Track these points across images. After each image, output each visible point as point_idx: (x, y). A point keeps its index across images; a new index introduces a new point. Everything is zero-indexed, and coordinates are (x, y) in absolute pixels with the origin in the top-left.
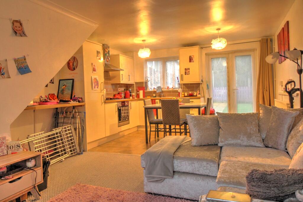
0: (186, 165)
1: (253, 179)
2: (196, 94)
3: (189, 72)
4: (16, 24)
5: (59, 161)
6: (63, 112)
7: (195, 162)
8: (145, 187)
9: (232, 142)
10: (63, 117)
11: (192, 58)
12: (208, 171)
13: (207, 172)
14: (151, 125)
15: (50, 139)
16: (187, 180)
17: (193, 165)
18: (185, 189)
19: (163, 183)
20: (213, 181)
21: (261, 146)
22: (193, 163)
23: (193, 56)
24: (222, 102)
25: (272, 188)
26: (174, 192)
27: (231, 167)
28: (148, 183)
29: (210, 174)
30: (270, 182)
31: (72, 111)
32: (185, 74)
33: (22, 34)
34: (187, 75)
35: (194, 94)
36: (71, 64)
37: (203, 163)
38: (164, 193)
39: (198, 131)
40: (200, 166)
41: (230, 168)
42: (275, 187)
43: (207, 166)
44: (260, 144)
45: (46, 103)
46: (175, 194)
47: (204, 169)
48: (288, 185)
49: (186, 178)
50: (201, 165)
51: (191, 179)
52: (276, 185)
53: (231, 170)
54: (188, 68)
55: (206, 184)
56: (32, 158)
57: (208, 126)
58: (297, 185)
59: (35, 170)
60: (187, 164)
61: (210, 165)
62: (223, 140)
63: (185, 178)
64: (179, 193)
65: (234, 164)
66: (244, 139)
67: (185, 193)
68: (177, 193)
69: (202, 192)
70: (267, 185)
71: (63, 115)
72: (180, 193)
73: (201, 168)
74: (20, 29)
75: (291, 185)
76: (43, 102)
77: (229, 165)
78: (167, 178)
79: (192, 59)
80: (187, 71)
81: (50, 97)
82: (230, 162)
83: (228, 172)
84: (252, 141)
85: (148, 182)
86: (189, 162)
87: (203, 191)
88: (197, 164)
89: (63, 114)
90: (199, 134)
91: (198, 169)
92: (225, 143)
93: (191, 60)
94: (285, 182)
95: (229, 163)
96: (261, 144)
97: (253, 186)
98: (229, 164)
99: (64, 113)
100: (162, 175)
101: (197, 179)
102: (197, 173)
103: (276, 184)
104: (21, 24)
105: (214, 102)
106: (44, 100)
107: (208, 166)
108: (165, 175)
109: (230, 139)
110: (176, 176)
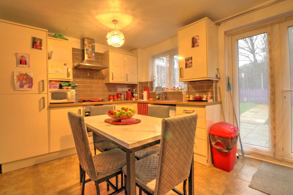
2: (207, 98)
3: (191, 63)
11: (196, 40)
23: (197, 36)
32: (186, 67)
34: (188, 69)
35: (203, 97)
54: (190, 57)
79: (197, 42)
80: (188, 62)
93: (194, 43)
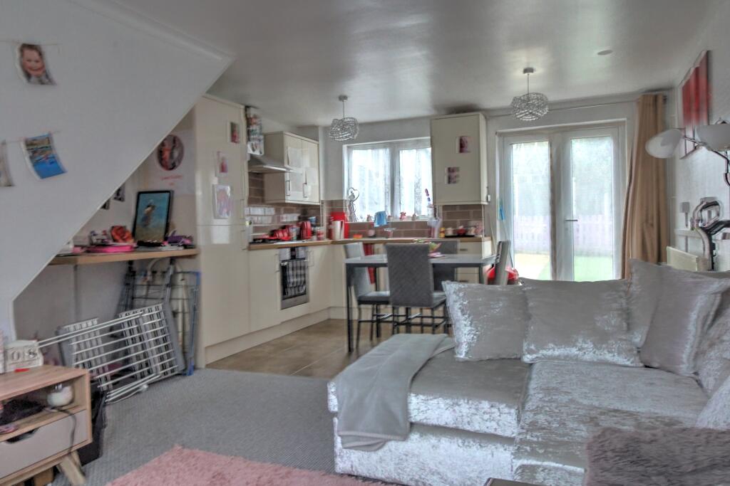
0: (439, 408)
1: (605, 452)
3: (458, 176)
4: (28, 53)
5: (133, 391)
6: (146, 272)
7: (462, 401)
8: (338, 460)
9: (557, 353)
10: (145, 283)
11: (467, 142)
12: (494, 424)
13: (490, 427)
14: (362, 306)
15: (114, 337)
16: (442, 446)
17: (456, 408)
18: (436, 466)
19: (380, 453)
20: (505, 450)
21: (628, 363)
22: (457, 404)
24: (538, 253)
25: (653, 478)
26: (409, 475)
27: (552, 417)
28: (345, 451)
29: (499, 432)
30: (648, 461)
31: (169, 269)
32: (449, 182)
33: (43, 78)
34: (452, 185)
35: (470, 231)
36: (167, 154)
37: (480, 403)
38: (383, 477)
39: (471, 324)
40: (476, 412)
41: (550, 419)
42: (660, 474)
43: (492, 413)
44: (626, 358)
45: (105, 249)
46: (411, 479)
47: (483, 420)
48: (694, 472)
49: (439, 441)
50: (477, 409)
51: (451, 443)
52: (663, 469)
53: (549, 423)
54: (457, 166)
55: (490, 456)
56: (65, 383)
57: (498, 312)
58: (718, 472)
59: (72, 411)
60: (442, 406)
61: (499, 409)
62: (532, 347)
63: (436, 441)
64: (420, 478)
65: (560, 408)
66: (586, 346)
67: (435, 478)
68: (417, 478)
69: (478, 477)
70: (640, 469)
71: (146, 279)
72: (423, 476)
73: (477, 417)
74: (39, 65)
75: (703, 470)
76: (96, 247)
77: (546, 411)
78: (390, 440)
79: (467, 146)
80: (453, 175)
81: (114, 234)
82: (549, 404)
83: (544, 429)
84: (606, 352)
85: (345, 448)
86: (448, 401)
87: (480, 473)
88: (468, 406)
89: (145, 275)
90: (473, 332)
91: (469, 419)
92: (539, 355)
93: (463, 146)
94: (687, 462)
95: (547, 406)
96: (628, 360)
97: (604, 470)
98: (547, 409)
99: (149, 273)
100: (378, 433)
101: (466, 444)
102: (468, 428)
103: (665, 466)
104: (40, 54)
105: (515, 252)
106: (99, 241)
107: (494, 413)
108: (385, 433)
109: (551, 345)
110: (415, 436)
